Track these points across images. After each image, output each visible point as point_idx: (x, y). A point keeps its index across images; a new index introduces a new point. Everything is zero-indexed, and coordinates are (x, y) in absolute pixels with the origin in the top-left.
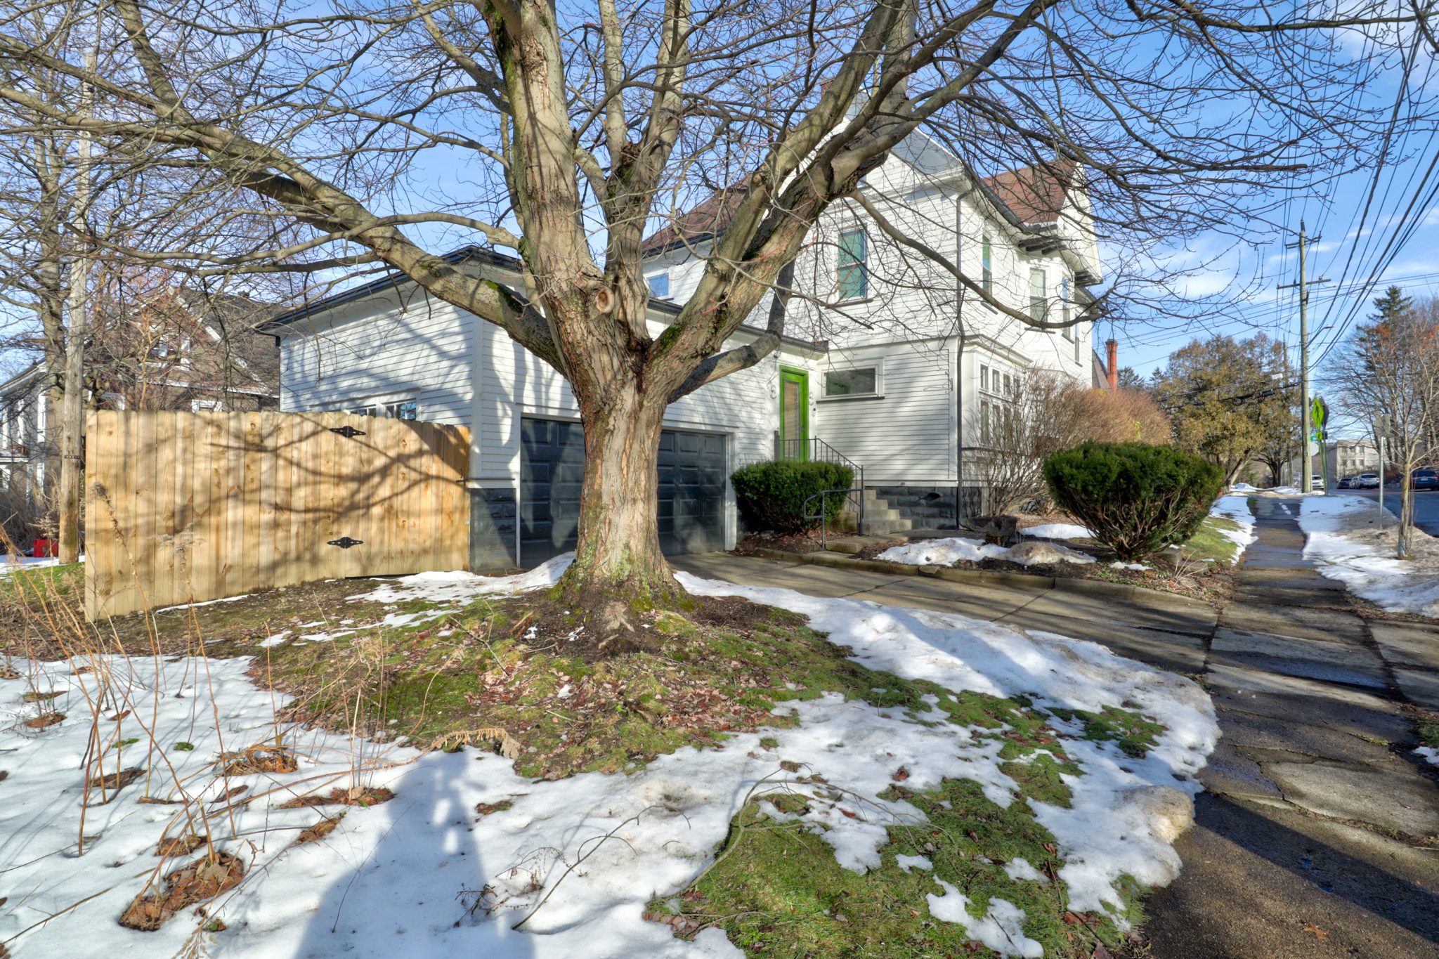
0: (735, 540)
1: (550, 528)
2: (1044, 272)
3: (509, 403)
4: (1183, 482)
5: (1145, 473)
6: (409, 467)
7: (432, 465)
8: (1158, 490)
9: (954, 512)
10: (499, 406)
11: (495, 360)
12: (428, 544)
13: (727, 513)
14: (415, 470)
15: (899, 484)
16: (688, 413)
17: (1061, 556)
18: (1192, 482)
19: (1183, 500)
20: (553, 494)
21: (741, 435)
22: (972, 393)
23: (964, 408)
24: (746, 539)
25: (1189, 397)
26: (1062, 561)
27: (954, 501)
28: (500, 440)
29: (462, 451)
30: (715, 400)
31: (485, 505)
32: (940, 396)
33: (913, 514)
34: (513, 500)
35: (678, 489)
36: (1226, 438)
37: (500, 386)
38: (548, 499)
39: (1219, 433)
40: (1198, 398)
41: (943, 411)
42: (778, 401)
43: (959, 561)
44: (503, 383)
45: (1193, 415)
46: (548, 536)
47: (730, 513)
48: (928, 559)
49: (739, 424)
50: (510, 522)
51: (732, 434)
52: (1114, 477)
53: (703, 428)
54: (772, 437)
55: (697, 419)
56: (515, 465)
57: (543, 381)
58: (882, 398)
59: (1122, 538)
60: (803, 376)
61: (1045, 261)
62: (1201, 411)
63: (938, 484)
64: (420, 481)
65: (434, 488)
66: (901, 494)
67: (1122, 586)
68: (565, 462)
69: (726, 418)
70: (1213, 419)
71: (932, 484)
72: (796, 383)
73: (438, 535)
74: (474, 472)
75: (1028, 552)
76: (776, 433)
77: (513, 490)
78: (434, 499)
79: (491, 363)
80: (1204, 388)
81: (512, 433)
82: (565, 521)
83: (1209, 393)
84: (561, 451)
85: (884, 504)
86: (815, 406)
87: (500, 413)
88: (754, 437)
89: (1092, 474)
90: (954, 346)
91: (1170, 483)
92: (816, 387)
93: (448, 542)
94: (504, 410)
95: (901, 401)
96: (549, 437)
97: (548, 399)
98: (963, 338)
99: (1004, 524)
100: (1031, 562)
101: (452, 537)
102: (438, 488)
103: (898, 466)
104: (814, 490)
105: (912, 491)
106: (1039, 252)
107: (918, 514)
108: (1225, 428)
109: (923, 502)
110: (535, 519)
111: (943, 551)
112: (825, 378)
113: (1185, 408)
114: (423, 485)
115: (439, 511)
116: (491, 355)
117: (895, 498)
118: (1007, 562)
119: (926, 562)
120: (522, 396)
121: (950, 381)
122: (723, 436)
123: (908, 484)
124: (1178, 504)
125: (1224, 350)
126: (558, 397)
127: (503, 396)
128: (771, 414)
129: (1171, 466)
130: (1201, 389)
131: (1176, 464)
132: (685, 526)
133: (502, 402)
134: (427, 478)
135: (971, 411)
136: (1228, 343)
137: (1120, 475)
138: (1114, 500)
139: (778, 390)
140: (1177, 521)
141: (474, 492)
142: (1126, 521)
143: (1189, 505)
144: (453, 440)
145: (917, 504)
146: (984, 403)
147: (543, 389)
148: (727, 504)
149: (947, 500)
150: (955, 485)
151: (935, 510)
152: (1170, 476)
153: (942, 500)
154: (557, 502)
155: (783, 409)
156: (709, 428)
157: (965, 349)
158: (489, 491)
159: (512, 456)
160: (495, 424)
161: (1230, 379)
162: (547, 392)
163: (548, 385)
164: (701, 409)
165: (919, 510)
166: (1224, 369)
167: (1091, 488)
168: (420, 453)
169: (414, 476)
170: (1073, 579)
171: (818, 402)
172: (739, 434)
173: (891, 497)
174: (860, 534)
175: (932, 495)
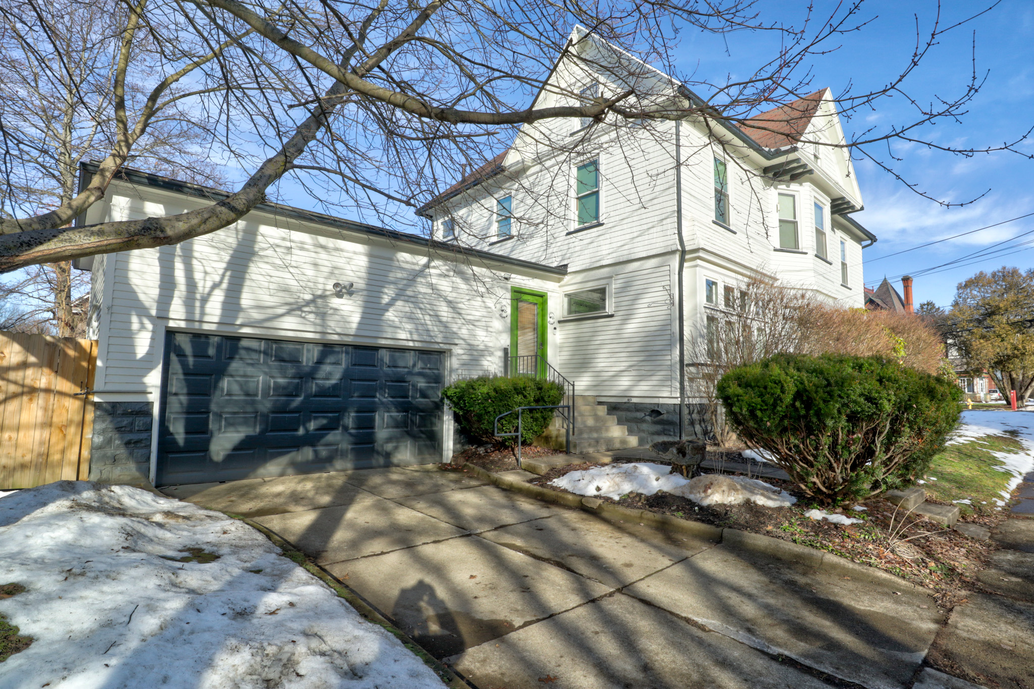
0: (451, 454)
1: (207, 442)
2: (793, 196)
3: (150, 317)
4: (888, 407)
5: (830, 394)
6: (8, 381)
7: (43, 378)
8: (853, 418)
9: (677, 431)
10: (135, 319)
11: (131, 275)
12: (28, 458)
13: (445, 427)
14: (15, 383)
15: (625, 400)
16: (389, 330)
17: (748, 495)
18: (904, 407)
19: (895, 432)
20: (214, 407)
21: (461, 352)
22: (695, 308)
23: (686, 324)
24: (464, 452)
25: (979, 322)
26: (748, 502)
27: (676, 419)
28: (134, 354)
29: (85, 364)
30: (427, 318)
31: (109, 419)
32: (662, 312)
33: (640, 431)
34: (149, 414)
35: (382, 403)
36: (1017, 357)
37: (137, 300)
38: (208, 412)
39: (1009, 352)
40: (988, 322)
41: (665, 327)
42: (509, 320)
43: (631, 492)
44: (142, 297)
45: (983, 337)
46: (204, 447)
47: (448, 427)
48: (598, 489)
49: (457, 341)
50: (144, 436)
51: (450, 350)
52: (788, 399)
53: (411, 344)
54: (500, 354)
55: (403, 335)
56: (154, 379)
57: (198, 296)
58: (612, 316)
59: (815, 480)
60: (542, 297)
61: (794, 186)
62: (991, 334)
63: (662, 401)
64: (22, 394)
65: (41, 402)
66: (628, 410)
67: (807, 550)
68: (232, 376)
69: (440, 336)
70: (1003, 340)
71: (655, 401)
72: (536, 304)
73: (44, 449)
74: (98, 385)
75: (707, 488)
76: (505, 350)
77: (150, 404)
78: (40, 413)
79: (127, 277)
80: (992, 313)
81: (151, 346)
82: (228, 435)
83: (998, 317)
84: (228, 364)
85: (612, 421)
86: (557, 325)
87: (135, 326)
88: (475, 354)
89: (761, 395)
90: (675, 261)
91: (869, 408)
92: (557, 306)
93: (56, 457)
94: (142, 323)
95: (627, 318)
96: (211, 351)
97: (203, 313)
98: (683, 252)
99: (688, 451)
100: (706, 502)
101: (63, 452)
102: (47, 401)
103: (624, 382)
104: (508, 407)
105: (638, 408)
106: (788, 177)
107: (643, 431)
108: (1016, 348)
109: (648, 418)
110: (187, 432)
111: (617, 480)
112: (566, 300)
113: (975, 330)
114: (25, 398)
115: (47, 424)
116: (126, 270)
117: (623, 414)
118: (683, 499)
119: (595, 493)
120: (168, 311)
121: (671, 296)
122: (441, 353)
123: (634, 400)
124: (889, 437)
125: (1009, 279)
126: (218, 312)
127: (142, 311)
128: (501, 332)
129: (872, 385)
130: (991, 314)
131: (880, 381)
132: (389, 440)
133: (139, 316)
134: (32, 391)
135: (695, 326)
136: (1015, 272)
137: (798, 395)
138: (795, 430)
139: (509, 310)
140: (890, 459)
141: (97, 406)
142: (815, 457)
143: (904, 439)
144: (71, 353)
145: (642, 421)
146: (711, 319)
147: (198, 304)
148: (446, 418)
149: (670, 417)
150: (678, 401)
151: (659, 427)
152: (869, 399)
153: (665, 417)
154: (219, 416)
155: (515, 328)
156: (417, 344)
157: (686, 264)
158: (114, 405)
159: (151, 369)
160: (129, 337)
161: (1017, 304)
162: (202, 307)
163: (205, 300)
164: (409, 326)
165: (644, 426)
166: (1010, 296)
167: (759, 413)
168: (24, 365)
169: (12, 388)
170: (746, 533)
171: (560, 322)
172: (457, 350)
173: (620, 413)
174: (567, 452)
175: (655, 412)
